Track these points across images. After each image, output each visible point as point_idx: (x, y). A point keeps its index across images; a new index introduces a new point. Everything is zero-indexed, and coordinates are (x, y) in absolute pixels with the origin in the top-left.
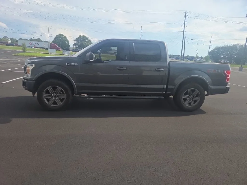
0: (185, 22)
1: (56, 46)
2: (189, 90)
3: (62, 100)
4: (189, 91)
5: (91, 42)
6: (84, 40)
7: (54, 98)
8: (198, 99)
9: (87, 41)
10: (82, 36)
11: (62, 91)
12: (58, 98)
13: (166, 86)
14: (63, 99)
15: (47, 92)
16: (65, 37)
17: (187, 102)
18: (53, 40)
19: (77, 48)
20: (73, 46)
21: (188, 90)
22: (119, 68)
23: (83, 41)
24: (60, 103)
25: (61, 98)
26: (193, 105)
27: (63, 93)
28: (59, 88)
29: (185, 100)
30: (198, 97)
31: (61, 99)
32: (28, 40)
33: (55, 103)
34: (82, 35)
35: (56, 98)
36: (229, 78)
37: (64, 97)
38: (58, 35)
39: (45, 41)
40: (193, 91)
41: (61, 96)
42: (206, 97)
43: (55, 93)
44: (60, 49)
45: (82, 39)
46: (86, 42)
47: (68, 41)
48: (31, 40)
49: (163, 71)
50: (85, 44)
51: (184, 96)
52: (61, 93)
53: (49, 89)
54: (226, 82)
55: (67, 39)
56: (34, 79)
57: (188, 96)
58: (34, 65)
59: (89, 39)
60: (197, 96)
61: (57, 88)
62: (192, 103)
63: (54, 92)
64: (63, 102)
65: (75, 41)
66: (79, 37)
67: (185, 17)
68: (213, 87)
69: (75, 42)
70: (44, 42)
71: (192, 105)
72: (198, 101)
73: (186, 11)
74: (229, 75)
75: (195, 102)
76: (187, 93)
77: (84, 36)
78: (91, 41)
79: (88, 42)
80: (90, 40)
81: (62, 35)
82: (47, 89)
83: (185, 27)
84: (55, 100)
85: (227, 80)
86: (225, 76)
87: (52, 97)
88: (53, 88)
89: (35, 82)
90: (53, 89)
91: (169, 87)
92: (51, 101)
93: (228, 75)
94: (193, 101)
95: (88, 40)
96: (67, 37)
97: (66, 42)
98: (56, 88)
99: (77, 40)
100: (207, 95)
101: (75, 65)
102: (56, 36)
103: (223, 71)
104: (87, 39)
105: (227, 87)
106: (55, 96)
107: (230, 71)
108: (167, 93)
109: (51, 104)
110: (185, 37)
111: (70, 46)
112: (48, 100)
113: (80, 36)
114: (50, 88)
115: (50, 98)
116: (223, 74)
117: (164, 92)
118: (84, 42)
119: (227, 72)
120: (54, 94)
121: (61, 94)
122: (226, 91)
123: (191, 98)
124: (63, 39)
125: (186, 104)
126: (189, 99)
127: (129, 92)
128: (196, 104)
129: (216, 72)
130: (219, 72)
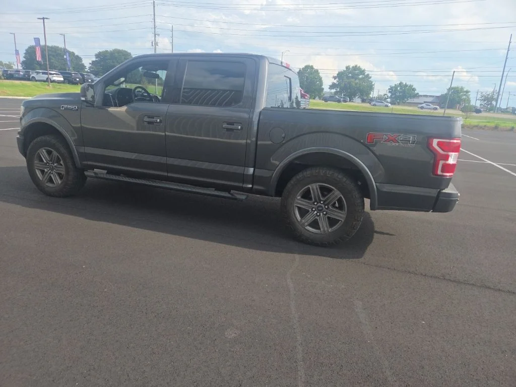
4: (313, 189)
5: (370, 79)
6: (355, 76)
7: (50, 171)
8: (341, 216)
9: (361, 76)
10: (351, 67)
11: (58, 159)
13: (252, 169)
15: (40, 159)
16: (317, 71)
19: (336, 93)
20: (329, 88)
21: (310, 186)
23: (352, 77)
24: (58, 182)
25: (60, 172)
26: (327, 229)
28: (55, 153)
31: (60, 174)
34: (352, 65)
35: (53, 172)
37: (63, 172)
38: (303, 69)
40: (325, 191)
41: (59, 169)
44: (306, 96)
45: (350, 73)
46: (359, 79)
47: (320, 79)
50: (356, 84)
51: (300, 202)
53: (42, 154)
54: (438, 175)
55: (320, 75)
57: (313, 204)
59: (366, 74)
61: (51, 152)
62: (324, 224)
63: (48, 159)
64: (62, 180)
65: (335, 78)
66: (345, 69)
69: (335, 81)
71: (322, 229)
72: (340, 222)
74: (450, 154)
77: (356, 68)
78: (370, 77)
79: (362, 79)
80: (368, 75)
81: (312, 67)
82: (38, 153)
85: (443, 171)
87: (48, 169)
88: (47, 151)
91: (259, 172)
92: (46, 177)
93: (443, 153)
94: (325, 218)
95: (364, 74)
96: (319, 71)
97: (317, 81)
99: (340, 75)
102: (300, 70)
103: (423, 141)
104: (362, 72)
106: (51, 167)
108: (255, 187)
109: (46, 181)
111: (323, 89)
115: (44, 171)
117: (249, 184)
118: (353, 80)
119: (439, 144)
120: (50, 164)
123: (320, 211)
124: (312, 76)
125: (306, 224)
126: (316, 212)
127: (170, 175)
128: (335, 227)
129: (399, 142)
130: (409, 141)
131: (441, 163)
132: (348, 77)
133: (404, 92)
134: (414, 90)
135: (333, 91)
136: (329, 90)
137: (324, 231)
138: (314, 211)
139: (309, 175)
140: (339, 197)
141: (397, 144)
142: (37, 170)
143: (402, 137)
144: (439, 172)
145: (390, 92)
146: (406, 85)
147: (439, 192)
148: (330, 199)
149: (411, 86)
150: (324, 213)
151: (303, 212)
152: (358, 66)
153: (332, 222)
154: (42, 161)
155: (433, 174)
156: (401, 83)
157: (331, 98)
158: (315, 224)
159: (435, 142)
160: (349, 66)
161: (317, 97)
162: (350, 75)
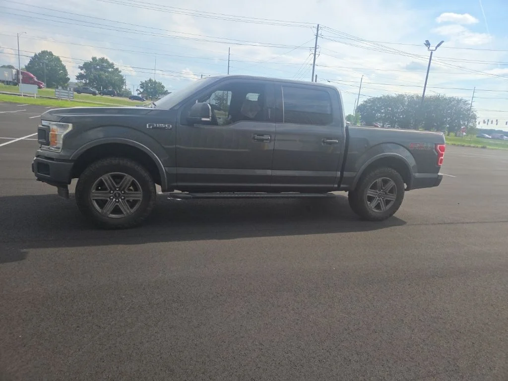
0: (317, 47)
1: (33, 78)
2: (379, 180)
3: (132, 204)
4: (379, 182)
5: (120, 74)
6: (103, 69)
7: (114, 200)
8: (392, 197)
9: (110, 70)
10: (97, 59)
11: (133, 184)
12: (124, 199)
13: (339, 173)
14: (135, 202)
15: (101, 186)
16: (58, 59)
17: (374, 203)
18: (27, 64)
19: (86, 84)
20: (77, 79)
21: (377, 180)
22: (256, 137)
23: (101, 69)
24: (128, 212)
25: (131, 199)
26: (384, 208)
27: (136, 189)
28: (129, 178)
29: (370, 199)
30: (392, 193)
31: (131, 201)
33: (117, 210)
34: (98, 57)
35: (120, 200)
36: (442, 158)
37: (139, 197)
38: (39, 54)
39: (7, 65)
40: (385, 182)
41: (131, 195)
42: (406, 193)
43: (117, 189)
45: (98, 65)
46: (108, 72)
47: (64, 68)
49: (336, 143)
50: (106, 77)
51: (370, 193)
52: (131, 188)
53: (106, 181)
54: (438, 165)
55: (63, 63)
56: (70, 159)
57: (377, 192)
58: (71, 125)
59: (115, 67)
60: (391, 191)
61: (124, 177)
62: (383, 205)
63: (116, 186)
64: (135, 208)
65: (81, 68)
66: (91, 60)
67: (317, 36)
68: (417, 175)
69: (82, 72)
70: (4, 67)
71: (382, 209)
72: (392, 202)
73: (318, 25)
74: (443, 153)
75: (387, 202)
76: (374, 187)
77: (102, 60)
78: (120, 72)
79: (112, 72)
80: (117, 69)
81: (50, 54)
82: (101, 179)
83: (317, 56)
84: (118, 204)
85: (440, 163)
86: (437, 154)
87: (112, 198)
88: (114, 177)
89: (73, 164)
90: (114, 179)
91: (346, 174)
92: (109, 207)
93: (441, 152)
94: (383, 200)
95: (113, 68)
96: (61, 59)
97: (60, 70)
98: (121, 177)
99: (86, 66)
100: (408, 189)
101: (165, 127)
102: (36, 55)
103: (434, 146)
104: (112, 65)
105: (439, 174)
106: (117, 195)
107: (444, 146)
108: (342, 185)
109: (108, 213)
110: (316, 76)
111: (69, 79)
112: (102, 203)
113: (94, 59)
114: (106, 178)
115: (107, 201)
116: (434, 150)
117: (335, 184)
118: (103, 72)
119: (440, 147)
120: (115, 192)
121: (131, 190)
122: (436, 182)
124: (52, 63)
125: (373, 207)
126: (377, 198)
129: (424, 148)
132: (96, 69)
133: (155, 88)
134: (163, 87)
135: (82, 82)
136: (75, 81)
140: (393, 185)
145: (141, 88)
146: (155, 82)
149: (160, 84)
150: (383, 197)
152: (105, 59)
156: (150, 80)
158: (378, 207)
159: (438, 146)
162: (98, 67)
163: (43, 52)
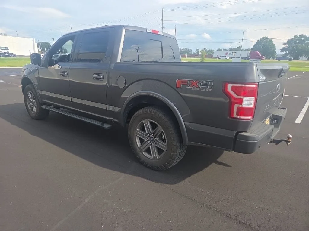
1: (258, 54)
4: (145, 124)
6: (301, 42)
9: (306, 42)
10: (298, 36)
13: (110, 106)
16: (271, 41)
18: (252, 47)
19: (286, 54)
20: (280, 51)
21: (143, 121)
23: (299, 43)
32: (227, 50)
34: (299, 34)
38: (261, 40)
40: (154, 126)
44: (263, 57)
46: (305, 44)
47: (274, 45)
48: (231, 49)
49: (101, 78)
50: (302, 47)
51: (139, 133)
54: (234, 118)
55: (274, 43)
62: (154, 152)
65: (285, 44)
66: (293, 38)
69: (285, 46)
70: (246, 50)
74: (243, 99)
76: (142, 128)
77: (302, 36)
81: (267, 38)
85: (237, 114)
93: (237, 97)
96: (273, 40)
97: (271, 47)
99: (289, 42)
108: (114, 120)
111: (276, 52)
118: (300, 45)
119: (233, 88)
123: (152, 141)
124: (267, 44)
125: (143, 150)
126: (149, 142)
127: (74, 109)
128: (162, 155)
129: (199, 87)
130: (208, 86)
131: (236, 106)
132: (295, 43)
135: (284, 53)
136: (280, 53)
137: (154, 157)
138: (149, 141)
139: (141, 113)
140: (161, 131)
141: (198, 89)
142: (28, 104)
143: (202, 82)
144: (235, 115)
147: (237, 134)
148: (157, 132)
150: (154, 143)
151: (142, 141)
152: (304, 35)
153: (160, 151)
154: (29, 99)
155: (230, 116)
157: (284, 58)
158: (148, 151)
159: (230, 86)
160: (296, 35)
161: (272, 58)
162: (297, 41)
163: (263, 38)
